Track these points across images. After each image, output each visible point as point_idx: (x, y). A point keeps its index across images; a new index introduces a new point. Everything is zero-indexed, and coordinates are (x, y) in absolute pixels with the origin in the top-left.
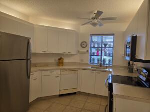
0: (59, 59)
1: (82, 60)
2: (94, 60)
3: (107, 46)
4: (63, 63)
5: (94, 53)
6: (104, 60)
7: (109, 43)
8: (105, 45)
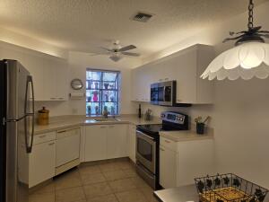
0: (40, 112)
1: (74, 111)
2: (89, 108)
3: (109, 88)
4: (47, 118)
5: (89, 99)
6: (106, 108)
7: (112, 84)
8: (106, 86)
